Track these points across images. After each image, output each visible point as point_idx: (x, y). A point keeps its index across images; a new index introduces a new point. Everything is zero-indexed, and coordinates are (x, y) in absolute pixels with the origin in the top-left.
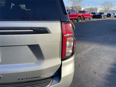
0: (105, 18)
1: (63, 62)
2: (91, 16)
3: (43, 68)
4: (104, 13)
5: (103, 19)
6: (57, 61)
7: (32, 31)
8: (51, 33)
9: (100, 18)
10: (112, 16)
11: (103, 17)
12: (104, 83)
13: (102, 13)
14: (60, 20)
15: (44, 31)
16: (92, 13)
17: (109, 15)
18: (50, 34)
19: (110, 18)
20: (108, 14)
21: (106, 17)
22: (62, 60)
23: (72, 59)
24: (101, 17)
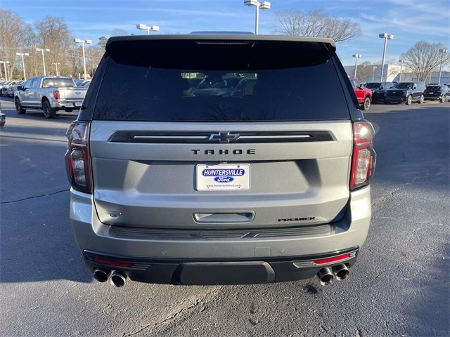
0: (419, 102)
1: (353, 194)
2: (368, 96)
3: (323, 202)
4: (416, 85)
5: (410, 105)
6: (342, 192)
7: (308, 136)
8: (336, 140)
9: (399, 102)
10: (443, 93)
11: (410, 100)
12: (432, 274)
13: (406, 86)
14: (350, 119)
15: (326, 136)
16: (370, 86)
17: (433, 92)
18: (335, 142)
19: (437, 102)
20: (429, 89)
21: (422, 100)
22: (351, 191)
23: (367, 190)
24: (405, 99)
